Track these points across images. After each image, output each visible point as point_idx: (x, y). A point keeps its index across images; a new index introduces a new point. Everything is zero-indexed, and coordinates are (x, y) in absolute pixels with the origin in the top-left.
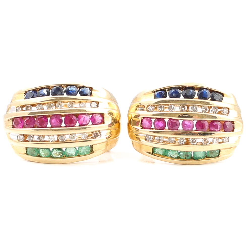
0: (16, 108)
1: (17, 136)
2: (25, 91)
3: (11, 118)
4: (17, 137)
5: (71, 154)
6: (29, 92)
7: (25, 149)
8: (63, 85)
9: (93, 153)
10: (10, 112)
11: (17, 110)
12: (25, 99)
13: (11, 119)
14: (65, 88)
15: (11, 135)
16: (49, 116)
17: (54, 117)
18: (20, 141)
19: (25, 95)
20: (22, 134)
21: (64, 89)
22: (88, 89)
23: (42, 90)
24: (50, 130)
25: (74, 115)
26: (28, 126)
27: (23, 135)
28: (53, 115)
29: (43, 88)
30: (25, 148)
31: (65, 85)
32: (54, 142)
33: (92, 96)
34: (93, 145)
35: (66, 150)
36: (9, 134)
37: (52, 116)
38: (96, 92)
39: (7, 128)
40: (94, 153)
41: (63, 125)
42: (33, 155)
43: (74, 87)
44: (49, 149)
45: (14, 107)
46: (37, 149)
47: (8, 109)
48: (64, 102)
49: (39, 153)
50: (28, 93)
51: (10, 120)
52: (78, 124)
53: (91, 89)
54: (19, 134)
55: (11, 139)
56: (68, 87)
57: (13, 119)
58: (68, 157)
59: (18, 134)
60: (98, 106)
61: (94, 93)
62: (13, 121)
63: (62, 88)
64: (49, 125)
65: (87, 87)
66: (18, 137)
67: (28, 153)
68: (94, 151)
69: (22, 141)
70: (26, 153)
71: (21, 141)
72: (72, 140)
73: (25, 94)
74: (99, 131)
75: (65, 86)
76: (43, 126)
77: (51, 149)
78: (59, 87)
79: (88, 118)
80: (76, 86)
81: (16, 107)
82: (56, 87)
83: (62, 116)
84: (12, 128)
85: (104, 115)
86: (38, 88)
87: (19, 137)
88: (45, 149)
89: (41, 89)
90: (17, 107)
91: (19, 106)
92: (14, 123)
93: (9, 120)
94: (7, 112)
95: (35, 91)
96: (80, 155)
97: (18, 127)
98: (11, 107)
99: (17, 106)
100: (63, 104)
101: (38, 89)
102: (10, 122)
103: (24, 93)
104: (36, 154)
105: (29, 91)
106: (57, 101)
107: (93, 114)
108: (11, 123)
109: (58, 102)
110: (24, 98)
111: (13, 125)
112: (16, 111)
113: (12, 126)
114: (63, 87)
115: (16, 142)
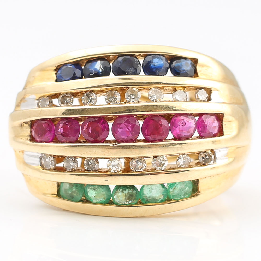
0: (38, 100)
1: (41, 159)
2: (57, 65)
3: (28, 120)
4: (39, 160)
5: (153, 197)
6: (65, 67)
7: (56, 185)
8: (137, 54)
9: (197, 195)
10: (23, 108)
11: (40, 103)
12: (56, 81)
13: (26, 123)
14: (141, 60)
15: (27, 155)
16: (111, 119)
17: (123, 121)
18: (46, 169)
19: (56, 74)
20: (50, 155)
21: (139, 61)
22: (189, 62)
23: (93, 63)
24: (114, 147)
25: (163, 116)
26: (66, 138)
27: (54, 156)
28: (120, 116)
29: (95, 60)
30: (56, 183)
31: (142, 54)
32: (120, 173)
33: (197, 76)
34: (198, 180)
35: (142, 188)
36: (21, 153)
37: (118, 118)
38: (205, 68)
39: (18, 142)
40: (199, 195)
41: (141, 137)
42: (71, 199)
43: (162, 57)
44: (107, 187)
45: (33, 97)
46: (82, 187)
47: (19, 101)
48: (141, 90)
49: (85, 194)
50: (64, 69)
51: (24, 124)
52: (170, 136)
53: (195, 62)
54: (45, 154)
55: (26, 164)
56: (148, 57)
57: (32, 124)
58: (146, 203)
59: (42, 154)
60: (209, 99)
61: (200, 71)
62: (32, 126)
63: (136, 59)
64: (111, 137)
65: (185, 59)
66: (43, 159)
67: (61, 193)
68: (199, 192)
69: (50, 170)
70: (56, 193)
71: (48, 168)
72: (158, 168)
73: (55, 70)
74: (212, 150)
75: (141, 56)
76: (98, 139)
77: (112, 188)
78: (129, 57)
79: (192, 123)
80: (163, 55)
81: (38, 98)
82: (123, 57)
83: (139, 119)
84: (29, 142)
85: (223, 117)
86: (86, 59)
87: (45, 161)
88: (99, 186)
89: (92, 60)
90: (40, 98)
91: (43, 96)
92: (35, 132)
93: (21, 125)
94: (18, 109)
95: (77, 64)
96: (171, 200)
97: (43, 140)
98: (27, 97)
99: (40, 96)
100: (140, 94)
101: (86, 61)
102: (24, 129)
103: (55, 68)
104: (80, 197)
105: (64, 65)
106: (127, 88)
107: (200, 115)
108: (27, 131)
109: (129, 88)
110: (55, 78)
111: (31, 136)
112: (38, 106)
113: (29, 138)
114: (137, 57)
115: (38, 170)
